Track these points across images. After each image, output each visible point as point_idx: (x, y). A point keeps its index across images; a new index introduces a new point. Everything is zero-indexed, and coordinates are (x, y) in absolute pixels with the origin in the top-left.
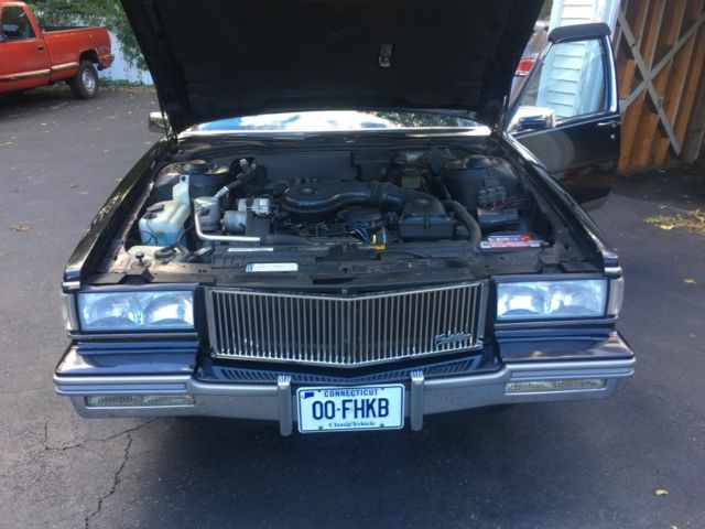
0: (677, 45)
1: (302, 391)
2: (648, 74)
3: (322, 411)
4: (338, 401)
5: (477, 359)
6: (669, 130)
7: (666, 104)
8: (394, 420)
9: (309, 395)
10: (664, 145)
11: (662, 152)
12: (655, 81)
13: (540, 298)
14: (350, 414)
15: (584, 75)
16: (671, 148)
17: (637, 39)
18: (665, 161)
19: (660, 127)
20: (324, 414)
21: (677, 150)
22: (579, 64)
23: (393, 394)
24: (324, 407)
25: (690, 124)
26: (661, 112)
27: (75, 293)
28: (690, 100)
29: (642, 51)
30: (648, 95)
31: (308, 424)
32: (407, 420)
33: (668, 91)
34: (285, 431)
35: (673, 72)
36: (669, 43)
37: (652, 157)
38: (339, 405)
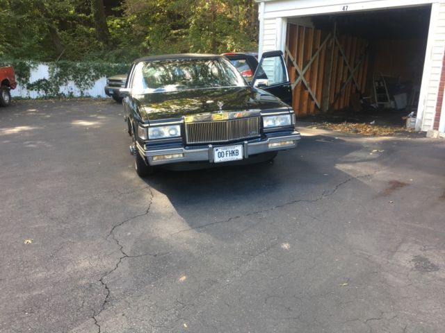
0: (312, 60)
1: (215, 149)
2: (301, 73)
3: (221, 155)
4: (225, 151)
5: (260, 139)
6: (314, 97)
7: (311, 86)
8: (240, 157)
9: (217, 150)
10: (312, 104)
11: (312, 107)
12: (304, 75)
13: (274, 121)
14: (228, 155)
15: (275, 73)
16: (316, 105)
17: (294, 57)
18: (314, 111)
19: (310, 95)
20: (221, 156)
21: (319, 106)
22: (272, 68)
23: (239, 148)
24: (221, 153)
25: (322, 95)
26: (309, 89)
27: (147, 127)
28: (321, 84)
29: (297, 63)
30: (302, 81)
31: (217, 160)
32: (244, 157)
33: (311, 80)
34: (211, 161)
35: (312, 72)
36: (308, 59)
37: (308, 109)
38: (225, 153)
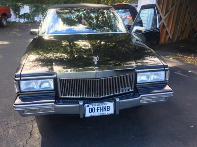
0: (171, 10)
1: (86, 105)
2: (163, 18)
3: (92, 110)
5: (132, 94)
6: (169, 33)
7: (168, 26)
8: (111, 112)
9: (88, 106)
11: (167, 39)
12: (165, 20)
13: (148, 77)
14: (99, 111)
15: (148, 18)
16: (169, 38)
17: (160, 9)
18: (168, 41)
19: (167, 32)
20: (92, 111)
21: (171, 38)
22: (146, 16)
23: (111, 105)
25: (174, 31)
26: (167, 28)
27: (19, 81)
28: (174, 25)
29: (162, 12)
30: (163, 23)
31: (88, 114)
32: (115, 111)
33: (168, 23)
35: (169, 17)
36: (168, 10)
37: (165, 40)
38: (96, 108)
